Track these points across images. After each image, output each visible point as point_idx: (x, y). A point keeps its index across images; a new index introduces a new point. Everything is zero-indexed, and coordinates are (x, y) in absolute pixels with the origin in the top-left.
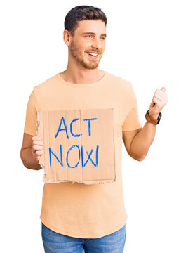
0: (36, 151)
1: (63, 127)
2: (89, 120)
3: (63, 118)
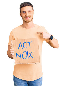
3: (20, 42)
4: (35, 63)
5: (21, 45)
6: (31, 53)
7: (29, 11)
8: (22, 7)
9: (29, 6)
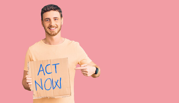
0: (28, 83)
1: (41, 69)
2: (55, 65)
3: (41, 65)
4: (64, 96)
5: (42, 69)
6: (58, 80)
7: (55, 19)
8: (46, 11)
9: (55, 10)
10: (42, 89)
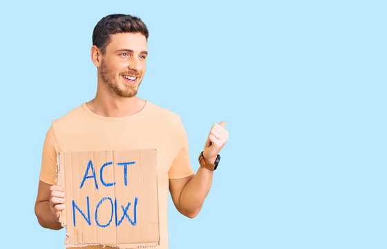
0: (55, 205)
1: (90, 173)
2: (125, 164)
3: (90, 162)
10: (90, 224)
